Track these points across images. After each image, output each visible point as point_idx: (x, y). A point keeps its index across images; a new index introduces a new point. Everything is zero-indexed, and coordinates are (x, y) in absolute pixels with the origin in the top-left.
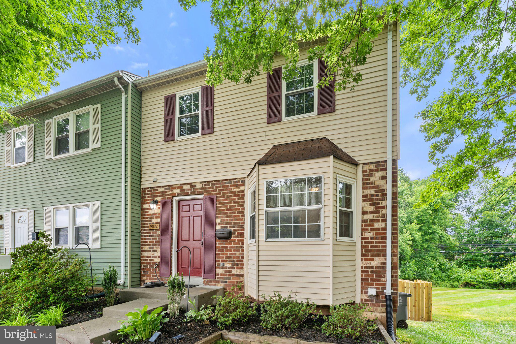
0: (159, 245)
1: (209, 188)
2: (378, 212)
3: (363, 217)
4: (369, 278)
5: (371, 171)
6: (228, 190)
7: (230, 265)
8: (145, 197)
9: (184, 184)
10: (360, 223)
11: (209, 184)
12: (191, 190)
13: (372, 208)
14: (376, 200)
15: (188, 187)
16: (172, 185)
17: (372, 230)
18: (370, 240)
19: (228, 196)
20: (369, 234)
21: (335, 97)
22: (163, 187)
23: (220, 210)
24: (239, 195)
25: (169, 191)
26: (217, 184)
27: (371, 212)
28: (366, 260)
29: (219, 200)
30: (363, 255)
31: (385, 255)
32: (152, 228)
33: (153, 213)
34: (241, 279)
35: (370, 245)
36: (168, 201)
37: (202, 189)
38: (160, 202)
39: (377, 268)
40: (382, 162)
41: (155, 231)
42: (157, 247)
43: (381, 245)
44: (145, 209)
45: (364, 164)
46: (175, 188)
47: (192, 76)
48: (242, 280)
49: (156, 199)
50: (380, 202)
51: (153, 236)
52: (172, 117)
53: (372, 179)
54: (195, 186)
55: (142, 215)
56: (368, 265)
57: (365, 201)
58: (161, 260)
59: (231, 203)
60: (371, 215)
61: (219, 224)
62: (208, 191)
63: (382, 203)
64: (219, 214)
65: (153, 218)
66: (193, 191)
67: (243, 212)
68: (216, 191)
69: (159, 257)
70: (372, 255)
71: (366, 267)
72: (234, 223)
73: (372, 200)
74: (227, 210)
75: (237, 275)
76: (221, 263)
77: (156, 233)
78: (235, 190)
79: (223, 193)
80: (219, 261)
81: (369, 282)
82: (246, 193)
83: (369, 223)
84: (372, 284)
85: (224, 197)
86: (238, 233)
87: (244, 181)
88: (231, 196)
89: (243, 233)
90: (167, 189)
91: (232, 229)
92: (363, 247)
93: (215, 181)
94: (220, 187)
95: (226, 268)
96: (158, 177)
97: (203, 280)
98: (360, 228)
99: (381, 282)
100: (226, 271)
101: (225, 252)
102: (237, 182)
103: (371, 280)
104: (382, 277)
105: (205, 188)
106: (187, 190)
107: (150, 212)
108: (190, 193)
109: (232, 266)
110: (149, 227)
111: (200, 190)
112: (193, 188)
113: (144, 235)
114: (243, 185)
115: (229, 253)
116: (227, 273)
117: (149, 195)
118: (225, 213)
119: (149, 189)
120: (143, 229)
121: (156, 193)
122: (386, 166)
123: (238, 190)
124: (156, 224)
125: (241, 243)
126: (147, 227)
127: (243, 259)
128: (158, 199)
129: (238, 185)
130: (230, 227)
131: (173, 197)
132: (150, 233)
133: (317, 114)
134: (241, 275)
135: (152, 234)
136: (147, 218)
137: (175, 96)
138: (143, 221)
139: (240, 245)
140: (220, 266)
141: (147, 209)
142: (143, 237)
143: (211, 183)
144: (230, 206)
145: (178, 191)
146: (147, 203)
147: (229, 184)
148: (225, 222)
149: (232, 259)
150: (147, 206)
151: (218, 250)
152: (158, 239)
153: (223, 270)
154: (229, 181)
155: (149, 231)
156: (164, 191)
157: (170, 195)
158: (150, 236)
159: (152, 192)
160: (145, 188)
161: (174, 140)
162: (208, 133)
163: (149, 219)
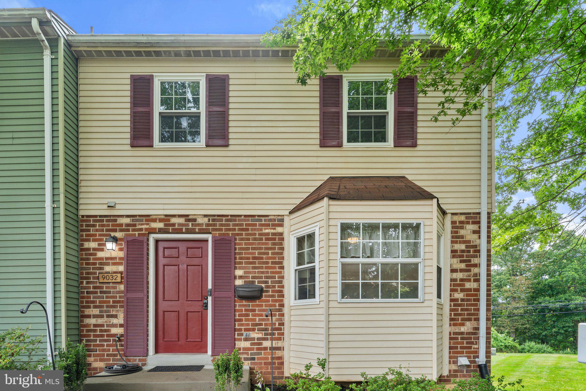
0: (121, 307)
1: (221, 225)
2: (469, 271)
3: (452, 275)
4: (459, 346)
5: (461, 222)
6: (255, 230)
7: (260, 336)
8: (89, 231)
9: (174, 216)
10: (449, 282)
11: (221, 220)
12: (188, 225)
13: (463, 266)
14: (467, 256)
15: (182, 220)
16: (148, 216)
17: (462, 290)
18: (460, 302)
19: (255, 239)
20: (459, 295)
21: (416, 129)
22: (128, 216)
23: (241, 258)
24: (274, 239)
25: (142, 224)
26: (235, 220)
27: (462, 271)
28: (455, 325)
29: (240, 244)
30: (451, 320)
31: (477, 320)
32: (105, 281)
33: (108, 255)
34: (278, 353)
35: (460, 308)
36: (141, 238)
37: (207, 225)
38: (121, 239)
39: (468, 333)
40: (474, 213)
41: (111, 285)
42: (117, 311)
43: (472, 308)
44: (89, 249)
45: (453, 214)
46: (154, 220)
47: (188, 54)
48: (280, 355)
49: (113, 234)
50: (472, 259)
51: (109, 292)
52: (147, 110)
53: (462, 232)
54: (195, 220)
55: (82, 259)
56: (457, 331)
57: (453, 257)
58: (126, 330)
59: (260, 249)
60: (461, 274)
61: (241, 277)
62: (220, 230)
63: (474, 261)
64: (241, 263)
65: (108, 264)
66: (190, 226)
67: (281, 263)
68: (235, 230)
69: (121, 326)
70: (463, 320)
71: (455, 333)
72: (267, 277)
73: (462, 256)
74: (254, 258)
75: (273, 349)
76: (245, 333)
77: (115, 288)
78: (267, 231)
79: (247, 235)
80: (240, 330)
81: (459, 350)
82: (285, 236)
83: (458, 282)
84: (462, 353)
85: (248, 239)
86: (273, 291)
87: (283, 220)
88: (261, 239)
89: (281, 291)
90: (137, 220)
91: (263, 285)
92: (451, 310)
93: (232, 216)
94: (242, 225)
95: (253, 339)
96: (117, 201)
97: (212, 358)
98: (448, 288)
99: (472, 350)
100: (252, 344)
101: (251, 317)
102: (270, 220)
103: (461, 348)
104: (474, 344)
105: (215, 225)
106: (179, 224)
107: (100, 254)
108: (184, 230)
109: (263, 336)
110: (98, 278)
111: (204, 227)
112: (190, 223)
113: (87, 292)
114: (282, 225)
115: (257, 318)
116: (255, 347)
117: (97, 228)
118: (251, 263)
119: (98, 218)
120: (85, 281)
121: (113, 225)
122: (480, 218)
123: (273, 231)
124: (115, 274)
125: (279, 304)
126: (94, 278)
127: (282, 327)
128: (119, 235)
129: (273, 225)
130: (259, 282)
131: (149, 233)
132: (102, 288)
133: (392, 146)
134: (279, 349)
135: (104, 290)
136: (95, 264)
137: (153, 79)
138: (85, 269)
139: (277, 308)
140: (243, 337)
141: (94, 249)
142: (86, 295)
143: (224, 218)
144: (259, 253)
145: (161, 225)
146: (94, 240)
147: (257, 223)
148: (251, 275)
149: (263, 327)
150: (93, 245)
151: (239, 315)
152: (120, 297)
153: (248, 342)
154: (257, 218)
155: (98, 285)
156: (131, 223)
157: (143, 231)
158: (101, 292)
159: (105, 223)
160: (88, 216)
161: (152, 146)
162: (219, 144)
163: (97, 266)
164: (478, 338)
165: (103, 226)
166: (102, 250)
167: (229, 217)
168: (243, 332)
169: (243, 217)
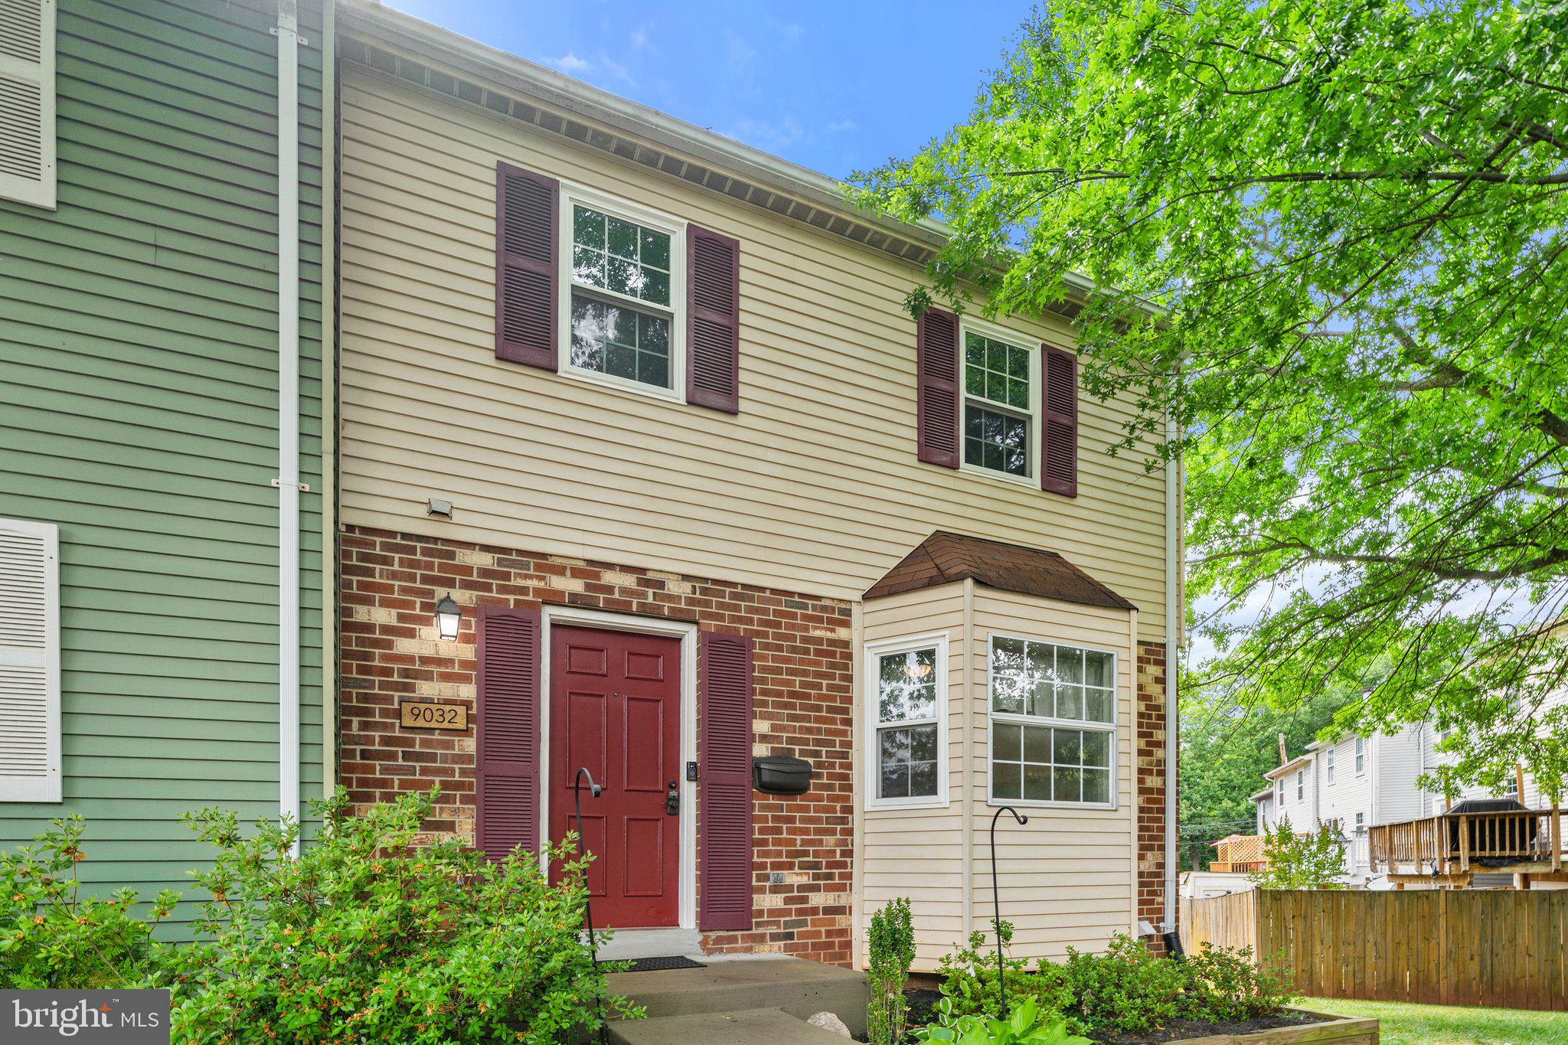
0: (465, 800)
1: (721, 606)
2: (1151, 754)
6: (793, 627)
7: (804, 880)
8: (370, 573)
9: (610, 566)
11: (722, 594)
12: (644, 595)
14: (1147, 725)
15: (629, 581)
16: (544, 556)
19: (794, 649)
22: (486, 548)
23: (764, 692)
24: (833, 654)
25: (526, 577)
26: (751, 599)
29: (764, 658)
31: (1162, 848)
32: (420, 723)
33: (428, 651)
34: (841, 921)
36: (523, 615)
37: (691, 601)
38: (469, 610)
40: (1157, 645)
41: (437, 736)
42: (455, 811)
44: (368, 627)
46: (560, 571)
48: (843, 926)
49: (443, 592)
50: (1154, 731)
51: (432, 758)
52: (543, 271)
54: (661, 585)
55: (351, 654)
59: (805, 673)
61: (764, 738)
62: (721, 617)
63: (1158, 735)
64: (764, 704)
65: (428, 677)
66: (650, 599)
67: (846, 711)
68: (750, 621)
72: (818, 743)
74: (793, 694)
75: (828, 910)
76: (772, 874)
77: (449, 745)
78: (818, 633)
79: (777, 636)
80: (763, 866)
82: (855, 648)
84: (1142, 912)
85: (780, 648)
86: (830, 776)
87: (848, 612)
88: (807, 651)
89: (846, 777)
90: (513, 564)
91: (811, 761)
93: (745, 586)
94: (765, 611)
95: (790, 889)
96: (458, 502)
97: (700, 938)
99: (1155, 906)
100: (787, 901)
101: (785, 835)
102: (824, 609)
104: (1157, 895)
105: (708, 604)
106: (624, 591)
107: (404, 646)
108: (634, 608)
109: (811, 882)
110: (398, 714)
111: (683, 606)
112: (650, 592)
113: (363, 752)
114: (846, 624)
115: (798, 838)
116: (794, 907)
117: (396, 567)
118: (786, 706)
119: (398, 540)
120: (356, 721)
121: (442, 568)
122: (1165, 656)
123: (829, 635)
124: (447, 708)
125: (842, 807)
126: (385, 713)
127: (849, 860)
128: (461, 596)
129: (831, 621)
130: (802, 753)
131: (545, 603)
132: (410, 743)
133: (1039, 488)
134: (840, 910)
135: (417, 749)
136: (387, 672)
137: (557, 191)
138: (358, 684)
139: (839, 815)
140: (768, 884)
141: (387, 629)
142: (358, 760)
143: (728, 590)
144: (803, 684)
145: (577, 586)
146: (386, 604)
147: (799, 611)
148: (785, 735)
149: (810, 859)
150: (382, 616)
151: (760, 829)
152: (463, 772)
153: (779, 896)
154: (797, 599)
155: (397, 734)
156: (496, 567)
157: (527, 594)
158: (407, 756)
159: (418, 557)
160: (365, 530)
161: (555, 371)
162: (717, 406)
163: (396, 678)
164: (1163, 884)
165: (413, 564)
166: (411, 634)
167: (739, 590)
168: (768, 871)
169: (768, 594)
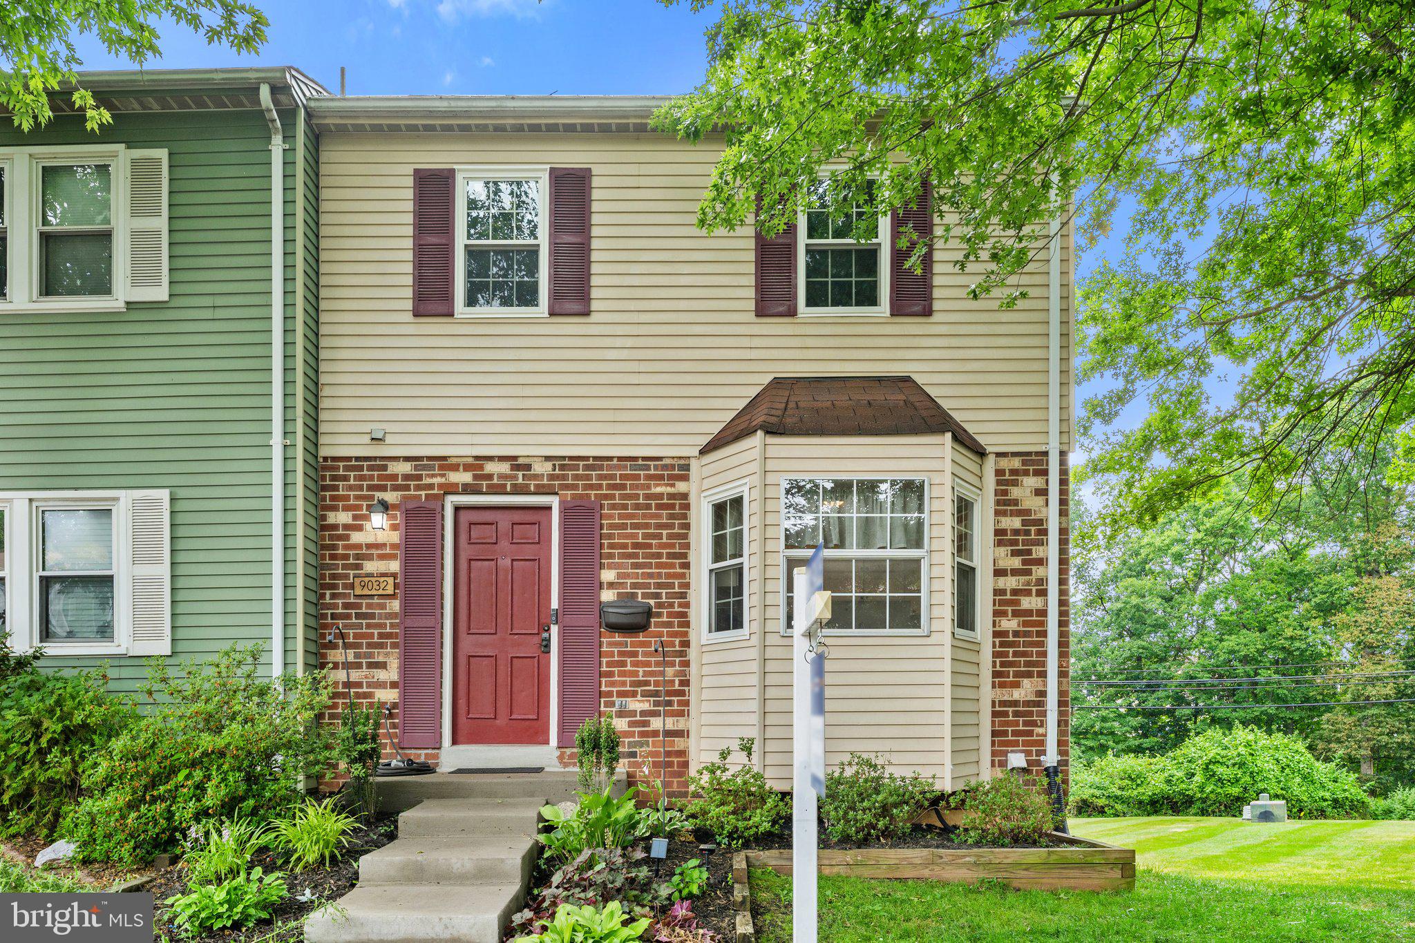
0: (394, 646)
1: (576, 477)
2: (1029, 573)
3: (996, 582)
4: (1010, 729)
5: (1014, 472)
6: (637, 487)
7: (646, 706)
8: (336, 488)
9: (490, 458)
10: (990, 597)
11: (576, 468)
12: (516, 477)
13: (1016, 563)
14: (1025, 543)
15: (504, 468)
16: (444, 458)
17: (1016, 614)
18: (1011, 639)
19: (637, 507)
20: (1010, 624)
21: (931, 278)
22: (407, 459)
23: (611, 546)
24: (672, 507)
25: (433, 476)
26: (601, 468)
27: (1015, 572)
28: (1002, 685)
29: (611, 517)
30: (996, 674)
31: (1043, 675)
32: (366, 592)
33: (370, 539)
34: (679, 743)
35: (1011, 650)
36: (431, 505)
37: (552, 477)
38: (395, 507)
39: (1027, 703)
40: (1037, 453)
41: (376, 600)
42: (387, 654)
43: (1034, 650)
44: (335, 527)
45: (998, 455)
46: (455, 468)
48: (681, 748)
49: (379, 495)
50: (1034, 548)
51: (372, 616)
52: (444, 241)
53: (1015, 492)
54: (528, 467)
55: (324, 547)
56: (1006, 698)
57: (999, 543)
58: (404, 695)
59: (647, 526)
60: (1014, 579)
61: (611, 585)
62: (575, 487)
63: (1038, 552)
64: (611, 556)
65: (369, 558)
66: (520, 481)
67: (685, 556)
68: (600, 487)
69: (394, 685)
70: (1017, 674)
71: (1003, 703)
72: (659, 586)
73: (1015, 543)
74: (636, 546)
75: (669, 733)
76: (618, 701)
77: (383, 606)
78: (659, 490)
79: (623, 497)
80: (610, 694)
81: (1010, 738)
82: (693, 499)
83: (1008, 597)
84: (1016, 744)
85: (625, 507)
86: (670, 615)
87: (687, 467)
88: (648, 507)
89: (684, 615)
90: (425, 468)
91: (652, 602)
92: (995, 655)
93: (595, 458)
94: (613, 477)
95: (633, 713)
96: (389, 428)
97: (557, 753)
98: (990, 609)
99: (1035, 738)
100: (631, 724)
101: (629, 668)
102: (665, 467)
103: (1014, 733)
104: (1037, 726)
105: (564, 477)
106: (501, 476)
107: (356, 537)
108: (509, 489)
109: (652, 708)
110: (352, 586)
111: (545, 482)
112: (520, 474)
113: (332, 614)
114: (685, 478)
115: (641, 670)
116: (637, 729)
117: (352, 482)
118: (630, 556)
119: (353, 463)
120: (328, 592)
121: (380, 478)
122: (1047, 465)
123: (669, 490)
124: (382, 579)
125: (680, 641)
126: (345, 586)
127: (686, 689)
128: (391, 497)
129: (671, 477)
130: (645, 596)
131: (446, 493)
132: (359, 606)
133: (888, 314)
134: (679, 734)
135: (364, 610)
136: (346, 557)
137: (454, 177)
138: (329, 567)
139: (677, 648)
140: (614, 709)
141: (347, 527)
142: (329, 621)
143: (581, 463)
144: (645, 536)
145: (466, 477)
146: (346, 509)
147: (642, 473)
148: (629, 581)
149: (652, 688)
150: (343, 518)
151: (607, 662)
152: (392, 626)
153: (624, 719)
154: (640, 462)
155: (352, 601)
156: (413, 472)
157: (433, 489)
158: (358, 616)
159: (365, 472)
160: (334, 459)
161: (451, 315)
162: (572, 311)
163: (351, 561)
164: (1044, 714)
165: (362, 478)
166: (360, 528)
167: (591, 462)
168: (614, 699)
169: (615, 462)
